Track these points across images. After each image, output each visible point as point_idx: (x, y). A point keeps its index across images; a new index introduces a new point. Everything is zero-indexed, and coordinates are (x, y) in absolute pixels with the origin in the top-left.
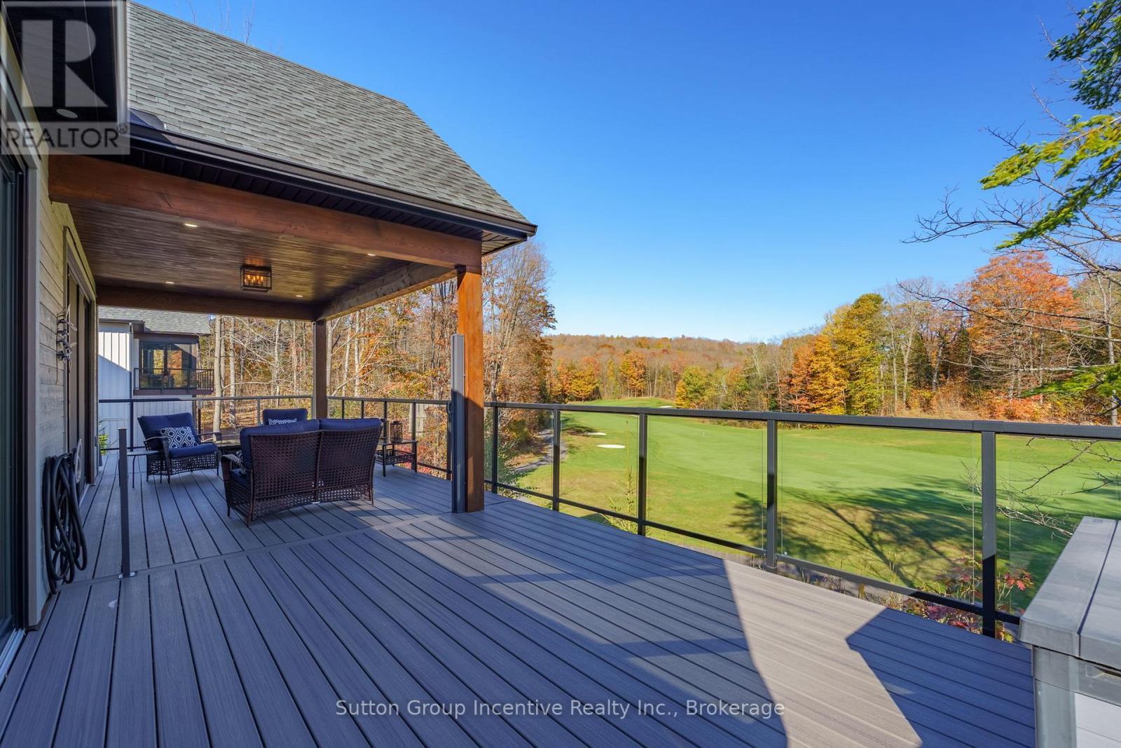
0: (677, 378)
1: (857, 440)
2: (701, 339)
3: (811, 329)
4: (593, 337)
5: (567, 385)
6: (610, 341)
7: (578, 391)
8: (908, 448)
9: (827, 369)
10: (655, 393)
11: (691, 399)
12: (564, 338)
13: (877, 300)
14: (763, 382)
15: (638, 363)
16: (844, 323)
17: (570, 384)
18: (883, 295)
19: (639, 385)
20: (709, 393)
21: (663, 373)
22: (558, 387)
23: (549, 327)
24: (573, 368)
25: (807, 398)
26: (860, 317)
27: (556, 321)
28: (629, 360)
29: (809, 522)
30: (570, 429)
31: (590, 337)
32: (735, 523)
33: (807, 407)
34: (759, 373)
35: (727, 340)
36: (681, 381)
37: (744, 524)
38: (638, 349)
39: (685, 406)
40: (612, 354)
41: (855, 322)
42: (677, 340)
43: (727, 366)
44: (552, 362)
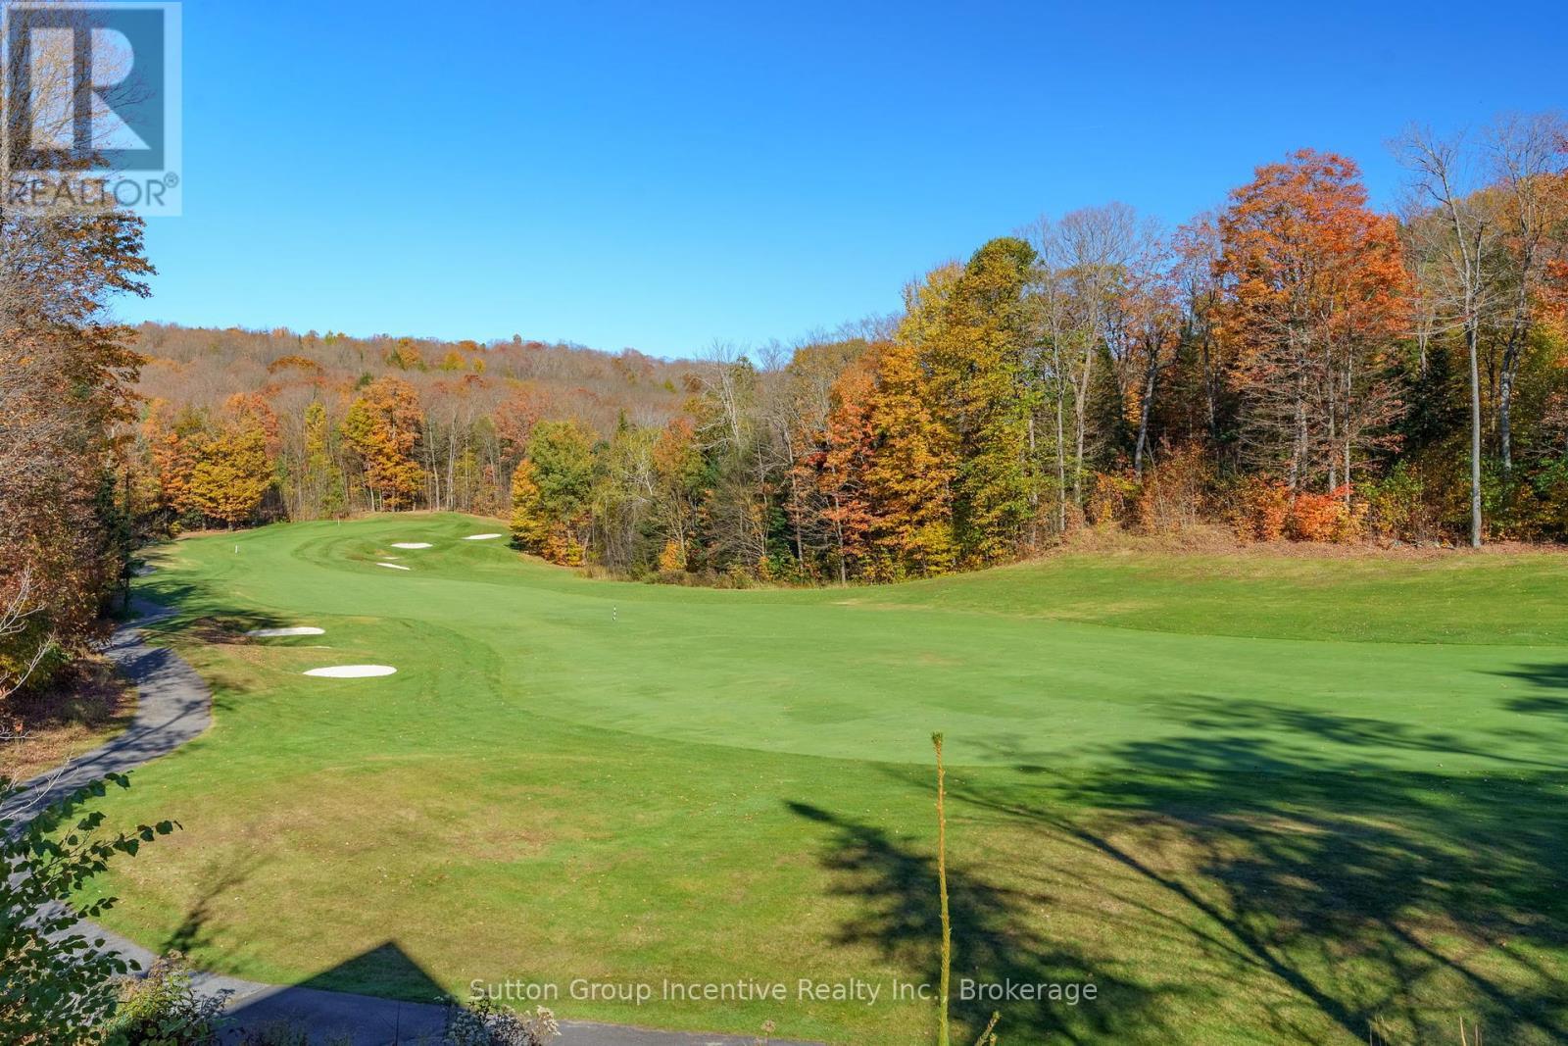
0: (509, 457)
1: (995, 608)
2: (565, 347)
3: (865, 324)
4: (254, 336)
5: (178, 482)
6: (306, 347)
7: (211, 499)
8: (1112, 622)
9: (913, 426)
10: (450, 497)
11: (553, 514)
12: (160, 335)
13: (1024, 255)
14: (750, 461)
15: (398, 414)
16: (949, 311)
17: (187, 478)
18: (1036, 245)
19: (403, 475)
20: (606, 493)
21: (471, 441)
22: (147, 487)
23: (126, 286)
24: (196, 427)
25: (865, 504)
26: (984, 295)
27: (151, 269)
28: (370, 404)
29: (1063, 894)
30: (197, 623)
31: (244, 333)
32: (849, 926)
33: (864, 527)
34: (740, 439)
35: (634, 351)
36: (524, 462)
37: (878, 926)
38: (396, 374)
39: (538, 532)
40: (318, 384)
41: (974, 309)
42: (502, 348)
43: (652, 421)
44: (139, 406)
